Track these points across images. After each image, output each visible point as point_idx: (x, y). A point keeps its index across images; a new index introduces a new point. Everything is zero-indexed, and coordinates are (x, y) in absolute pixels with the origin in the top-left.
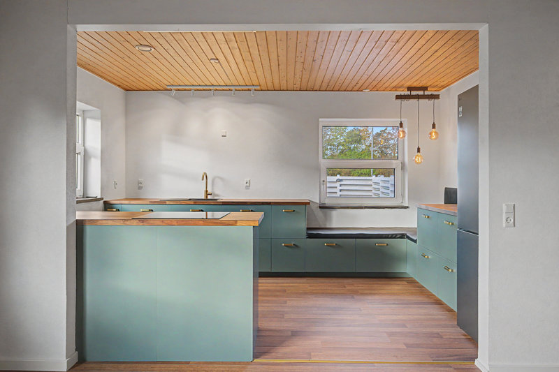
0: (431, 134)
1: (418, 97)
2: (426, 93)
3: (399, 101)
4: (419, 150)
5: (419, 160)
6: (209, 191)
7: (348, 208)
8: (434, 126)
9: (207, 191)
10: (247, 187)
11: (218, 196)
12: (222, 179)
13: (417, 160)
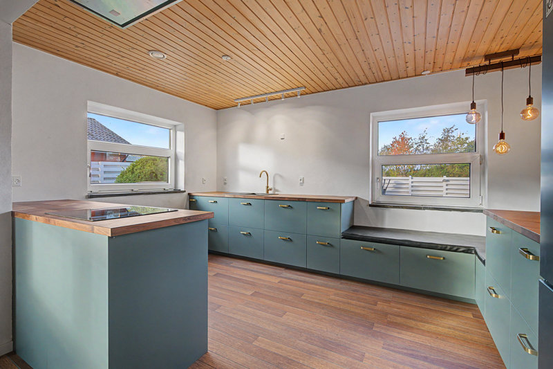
0: (524, 112)
1: (502, 66)
2: (516, 57)
3: (470, 77)
4: (502, 136)
5: (502, 148)
6: (270, 187)
7: (402, 207)
8: (530, 101)
9: (268, 187)
10: (302, 184)
11: (277, 191)
12: (281, 176)
13: (499, 149)
